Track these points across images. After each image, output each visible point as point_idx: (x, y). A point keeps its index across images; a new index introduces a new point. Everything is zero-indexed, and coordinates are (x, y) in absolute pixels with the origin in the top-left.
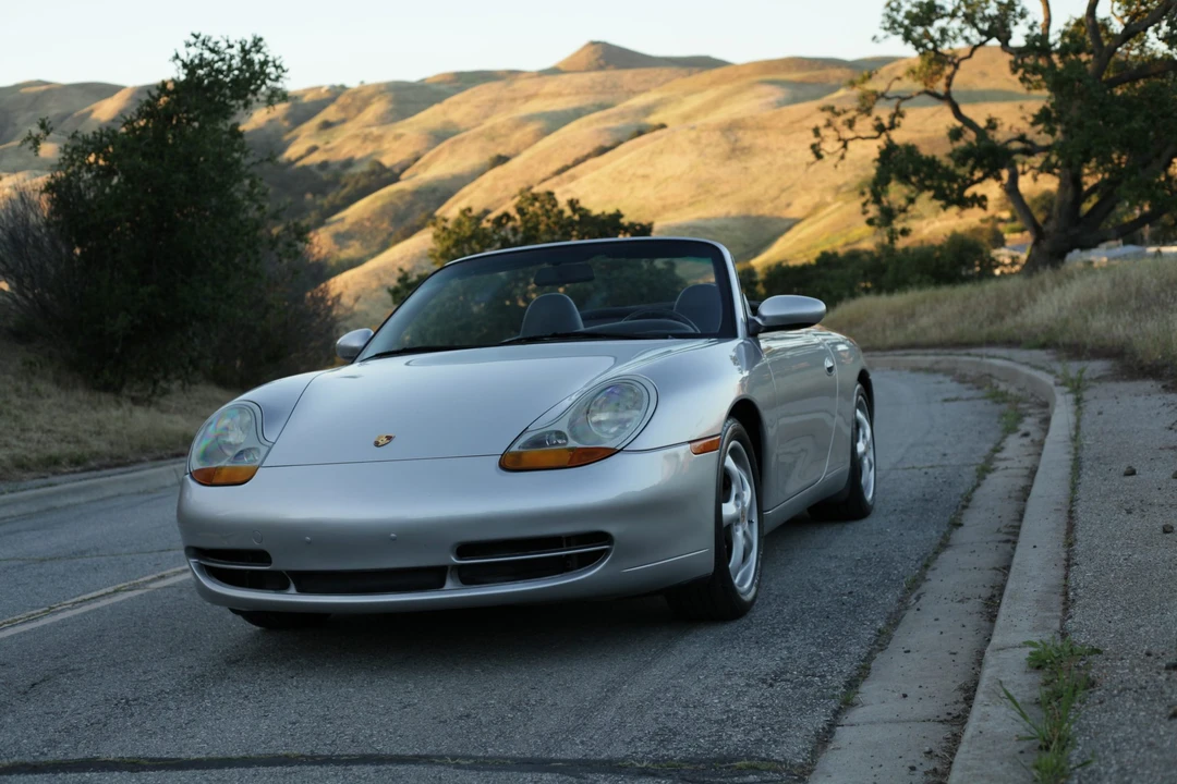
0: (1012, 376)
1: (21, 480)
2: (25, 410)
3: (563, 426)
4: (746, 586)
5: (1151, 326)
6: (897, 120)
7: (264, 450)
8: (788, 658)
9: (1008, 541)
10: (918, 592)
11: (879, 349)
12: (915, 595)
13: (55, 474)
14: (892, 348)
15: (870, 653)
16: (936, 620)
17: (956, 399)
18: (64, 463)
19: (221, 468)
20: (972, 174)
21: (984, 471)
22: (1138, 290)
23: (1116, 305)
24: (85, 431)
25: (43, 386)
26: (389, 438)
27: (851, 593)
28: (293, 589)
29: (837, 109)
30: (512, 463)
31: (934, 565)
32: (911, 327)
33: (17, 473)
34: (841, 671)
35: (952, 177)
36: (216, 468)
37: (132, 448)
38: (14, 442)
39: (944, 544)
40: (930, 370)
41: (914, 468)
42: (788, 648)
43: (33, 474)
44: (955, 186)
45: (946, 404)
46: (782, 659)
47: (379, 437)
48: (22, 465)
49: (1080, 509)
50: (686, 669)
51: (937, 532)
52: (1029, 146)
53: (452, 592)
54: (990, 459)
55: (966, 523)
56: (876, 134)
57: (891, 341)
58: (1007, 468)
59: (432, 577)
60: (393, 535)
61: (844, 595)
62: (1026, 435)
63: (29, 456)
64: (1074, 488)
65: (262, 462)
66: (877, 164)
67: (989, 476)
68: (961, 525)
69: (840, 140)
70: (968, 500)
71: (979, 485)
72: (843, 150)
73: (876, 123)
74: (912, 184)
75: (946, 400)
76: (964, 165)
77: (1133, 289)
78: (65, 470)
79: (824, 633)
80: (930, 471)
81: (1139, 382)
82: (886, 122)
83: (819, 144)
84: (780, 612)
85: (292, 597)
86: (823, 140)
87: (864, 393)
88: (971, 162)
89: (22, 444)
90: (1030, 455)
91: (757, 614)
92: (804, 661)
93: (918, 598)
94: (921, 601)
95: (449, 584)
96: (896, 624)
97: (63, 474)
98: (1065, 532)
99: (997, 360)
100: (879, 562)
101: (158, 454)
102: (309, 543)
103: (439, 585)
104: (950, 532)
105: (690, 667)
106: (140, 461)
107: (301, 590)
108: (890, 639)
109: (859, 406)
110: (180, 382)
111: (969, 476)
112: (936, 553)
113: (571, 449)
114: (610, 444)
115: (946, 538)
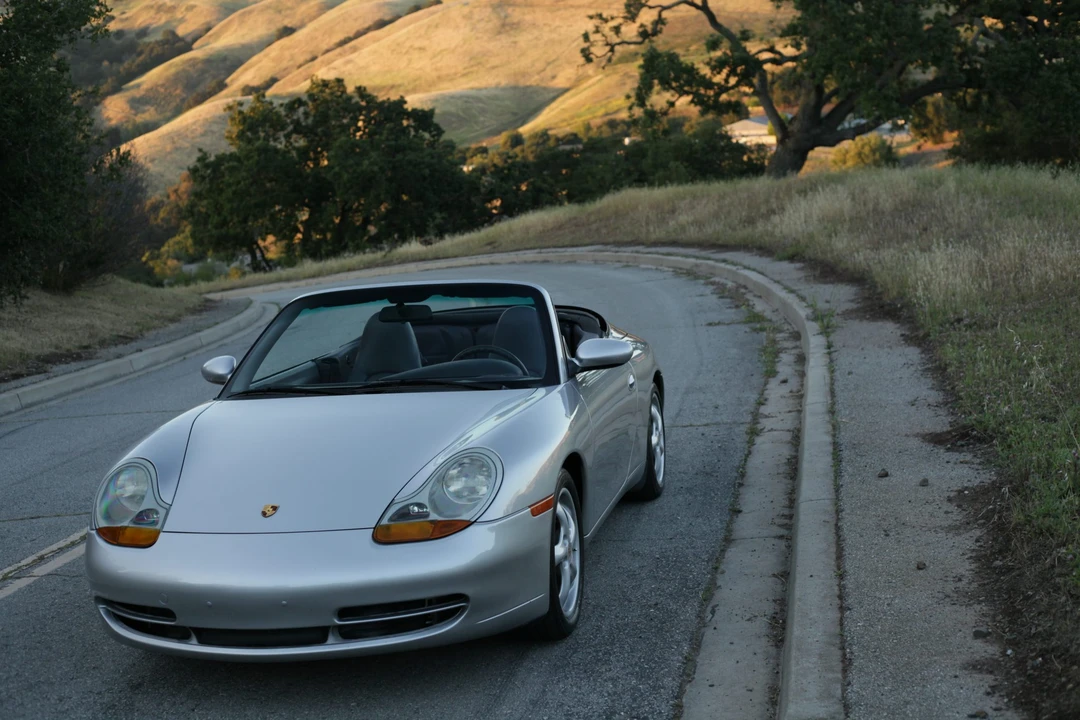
0: (765, 295)
3: (424, 498)
4: (571, 609)
5: (888, 254)
6: (659, 26)
7: (162, 512)
8: (615, 693)
9: (781, 537)
10: (713, 603)
11: (642, 244)
12: (709, 609)
14: (655, 244)
15: (681, 687)
16: (732, 643)
17: (719, 324)
19: (126, 528)
20: (726, 81)
21: (754, 432)
22: (875, 210)
23: (857, 223)
26: (275, 508)
27: (656, 604)
28: (194, 640)
29: (604, 16)
30: (383, 536)
31: (722, 567)
32: (672, 223)
34: (660, 712)
35: (709, 85)
36: (121, 528)
39: (728, 540)
40: (692, 274)
41: (691, 425)
42: (613, 680)
44: (711, 93)
45: (711, 327)
46: (609, 694)
47: (266, 508)
49: (845, 525)
50: (531, 707)
51: (721, 522)
52: (777, 57)
53: (333, 646)
54: (756, 417)
55: (743, 508)
56: (640, 39)
57: (653, 237)
58: (772, 430)
59: (319, 635)
60: (284, 602)
61: (650, 607)
62: (785, 382)
64: (837, 489)
65: (163, 526)
66: (642, 71)
67: (758, 440)
68: (740, 512)
69: (607, 44)
70: (743, 475)
71: (750, 453)
72: (610, 54)
73: (641, 30)
74: (673, 88)
75: (710, 324)
76: (719, 73)
77: (871, 206)
79: (640, 658)
80: (706, 430)
81: (880, 324)
82: (649, 28)
83: (588, 48)
84: (599, 629)
85: (193, 647)
86: (592, 45)
87: (657, 390)
88: (725, 71)
90: (790, 412)
91: (579, 631)
92: (627, 698)
93: (713, 612)
94: (716, 617)
95: (331, 640)
96: (699, 646)
98: (834, 557)
99: (752, 270)
100: (675, 561)
102: (210, 607)
103: (322, 641)
104: (731, 521)
105: (534, 703)
107: (202, 642)
108: (695, 667)
109: (653, 401)
110: (12, 296)
111: (740, 441)
112: (723, 551)
113: (432, 522)
114: (465, 517)
115: (729, 530)
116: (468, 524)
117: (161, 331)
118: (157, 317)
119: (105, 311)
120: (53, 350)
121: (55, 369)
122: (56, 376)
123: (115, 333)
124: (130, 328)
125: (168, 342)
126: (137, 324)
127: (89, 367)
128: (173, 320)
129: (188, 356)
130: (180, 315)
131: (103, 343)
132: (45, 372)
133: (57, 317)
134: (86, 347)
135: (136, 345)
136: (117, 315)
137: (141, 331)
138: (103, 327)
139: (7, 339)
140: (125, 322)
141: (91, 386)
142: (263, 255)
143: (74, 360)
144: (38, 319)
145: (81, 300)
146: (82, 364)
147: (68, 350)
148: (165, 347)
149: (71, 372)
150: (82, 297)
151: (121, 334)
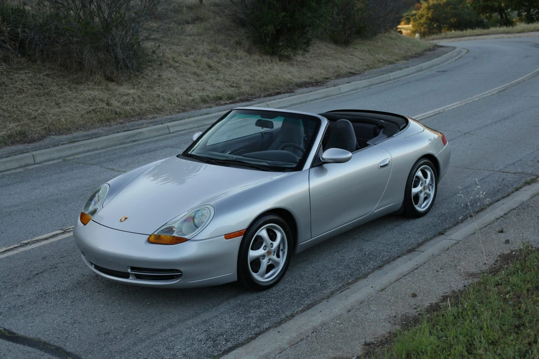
1: (200, 109)
2: (226, 67)
3: (176, 225)
12: (343, 289)
13: (217, 105)
15: (268, 329)
18: (224, 99)
19: (86, 215)
24: (245, 80)
25: (241, 53)
27: (325, 281)
31: (386, 266)
33: (201, 105)
37: (260, 88)
38: (208, 88)
43: (208, 105)
47: (123, 217)
48: (204, 101)
53: (131, 280)
59: (126, 276)
61: (322, 282)
63: (210, 95)
65: (93, 217)
78: (223, 103)
85: (93, 268)
89: (211, 89)
95: (131, 277)
97: (222, 105)
101: (271, 91)
103: (128, 277)
106: (259, 97)
107: (96, 267)
112: (399, 257)
113: (173, 237)
114: (186, 237)
115: (420, 245)
116: (186, 240)
117: (375, 70)
118: (384, 61)
119: (357, 57)
120: (306, 80)
121: (301, 90)
122: (294, 95)
123: (350, 71)
124: (361, 67)
125: (368, 78)
126: (367, 65)
127: (316, 90)
128: (391, 63)
129: (371, 87)
130: (398, 60)
131: (338, 76)
132: (293, 92)
133: (328, 59)
134: (327, 78)
135: (353, 78)
136: (362, 59)
137: (365, 70)
138: (346, 67)
139: (289, 73)
140: (361, 64)
141: (310, 101)
142: (506, 16)
143: (313, 86)
144: (317, 61)
145: (352, 49)
146: (314, 88)
147: (316, 80)
148: (365, 81)
149: (304, 93)
150: (354, 48)
151: (352, 71)
